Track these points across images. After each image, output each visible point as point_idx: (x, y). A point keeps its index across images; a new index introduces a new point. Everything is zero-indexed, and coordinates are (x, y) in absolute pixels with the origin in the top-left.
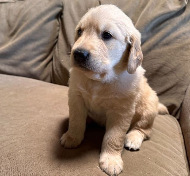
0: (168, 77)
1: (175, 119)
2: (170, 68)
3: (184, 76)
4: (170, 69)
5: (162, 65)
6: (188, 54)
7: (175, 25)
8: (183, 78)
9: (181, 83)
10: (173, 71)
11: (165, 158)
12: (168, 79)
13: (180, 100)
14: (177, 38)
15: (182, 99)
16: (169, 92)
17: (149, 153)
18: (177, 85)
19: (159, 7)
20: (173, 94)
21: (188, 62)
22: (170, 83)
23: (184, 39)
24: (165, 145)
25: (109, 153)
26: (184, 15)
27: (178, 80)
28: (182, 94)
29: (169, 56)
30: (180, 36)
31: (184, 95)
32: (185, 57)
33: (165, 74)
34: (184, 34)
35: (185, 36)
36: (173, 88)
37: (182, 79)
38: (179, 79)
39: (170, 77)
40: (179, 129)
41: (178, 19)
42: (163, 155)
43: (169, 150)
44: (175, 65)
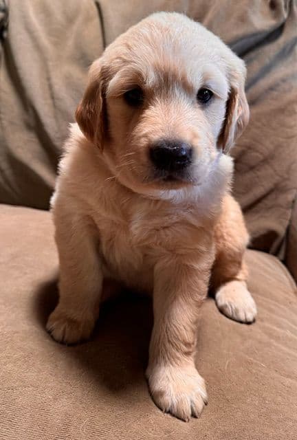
0: (259, 173)
1: (278, 261)
2: (261, 154)
3: (289, 171)
4: (261, 157)
5: (244, 148)
6: (293, 123)
7: (267, 61)
8: (288, 173)
9: (283, 184)
10: (266, 161)
11: (289, 354)
12: (258, 177)
13: (284, 221)
14: (271, 88)
15: (289, 217)
16: (261, 205)
17: (257, 349)
18: (277, 189)
19: (233, 20)
20: (269, 208)
21: (295, 139)
22: (263, 186)
23: (285, 92)
24: (279, 326)
25: (172, 365)
26: (282, 40)
27: (277, 178)
28: (288, 209)
29: (258, 128)
30: (277, 85)
31: (290, 210)
32: (289, 130)
33: (252, 168)
34: (284, 81)
35: (286, 86)
36: (270, 197)
37: (286, 176)
38: (281, 176)
39: (261, 173)
40: (290, 282)
41: (271, 50)
42: (284, 348)
43: (289, 333)
44: (271, 147)
